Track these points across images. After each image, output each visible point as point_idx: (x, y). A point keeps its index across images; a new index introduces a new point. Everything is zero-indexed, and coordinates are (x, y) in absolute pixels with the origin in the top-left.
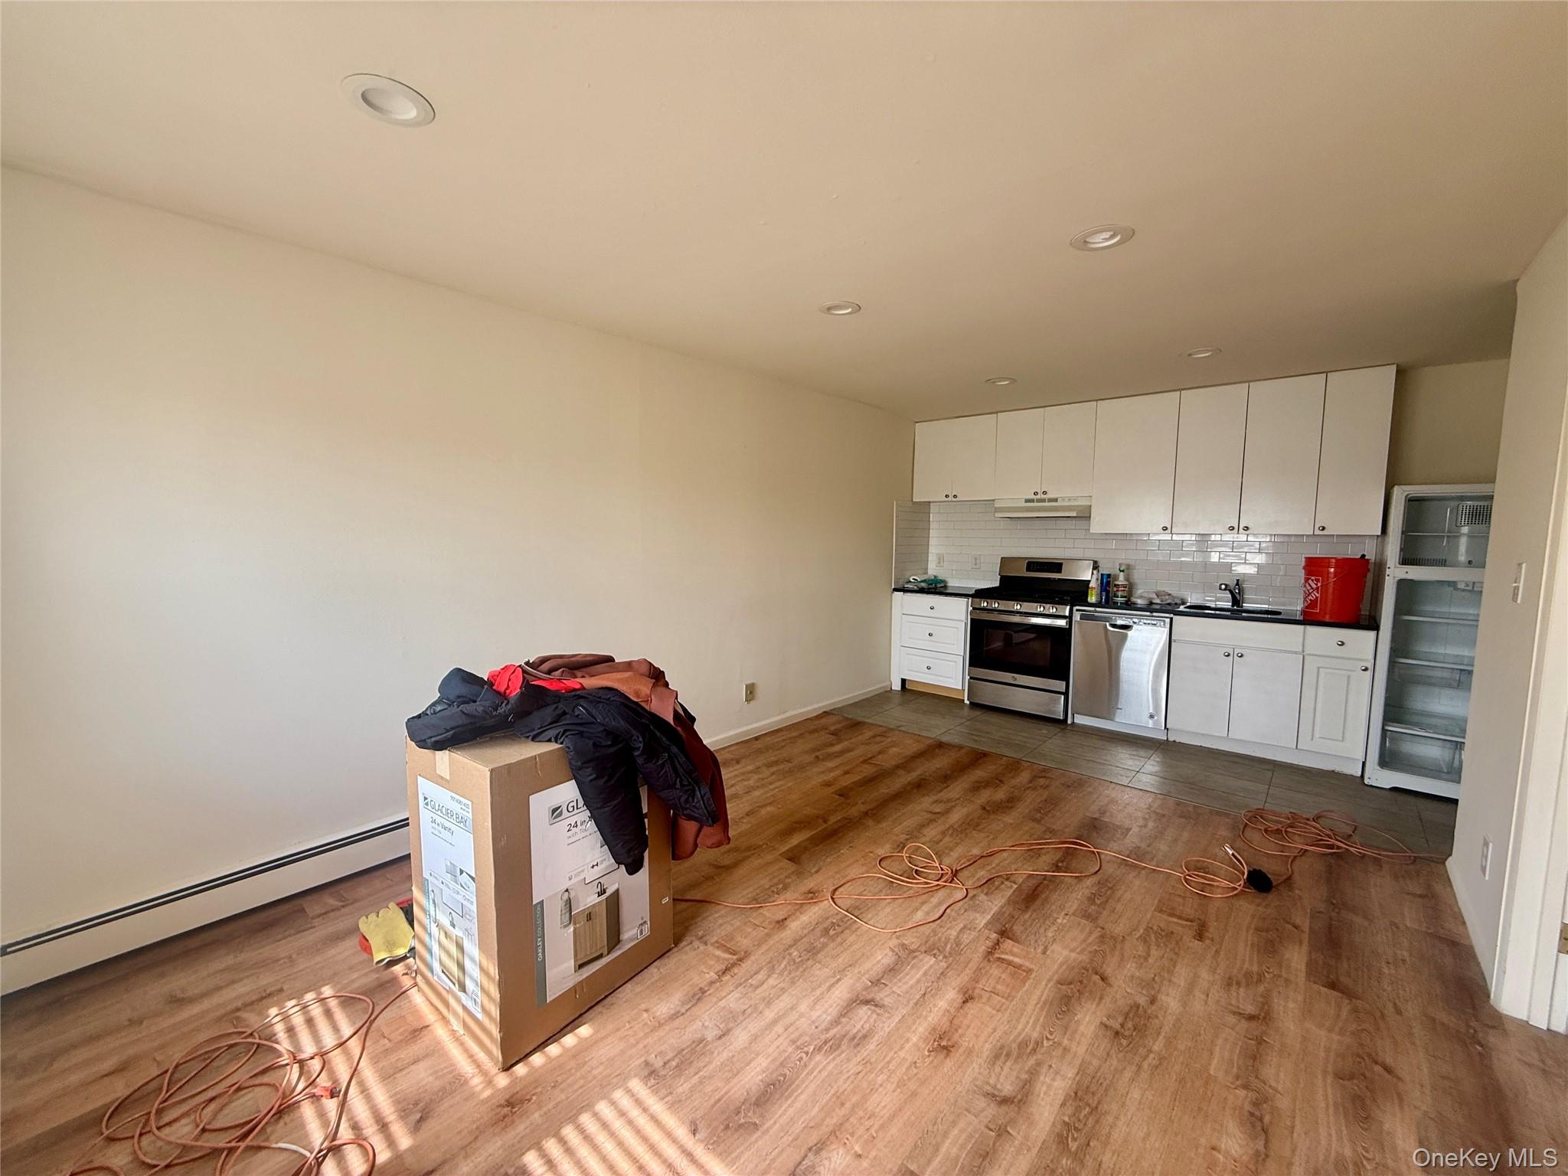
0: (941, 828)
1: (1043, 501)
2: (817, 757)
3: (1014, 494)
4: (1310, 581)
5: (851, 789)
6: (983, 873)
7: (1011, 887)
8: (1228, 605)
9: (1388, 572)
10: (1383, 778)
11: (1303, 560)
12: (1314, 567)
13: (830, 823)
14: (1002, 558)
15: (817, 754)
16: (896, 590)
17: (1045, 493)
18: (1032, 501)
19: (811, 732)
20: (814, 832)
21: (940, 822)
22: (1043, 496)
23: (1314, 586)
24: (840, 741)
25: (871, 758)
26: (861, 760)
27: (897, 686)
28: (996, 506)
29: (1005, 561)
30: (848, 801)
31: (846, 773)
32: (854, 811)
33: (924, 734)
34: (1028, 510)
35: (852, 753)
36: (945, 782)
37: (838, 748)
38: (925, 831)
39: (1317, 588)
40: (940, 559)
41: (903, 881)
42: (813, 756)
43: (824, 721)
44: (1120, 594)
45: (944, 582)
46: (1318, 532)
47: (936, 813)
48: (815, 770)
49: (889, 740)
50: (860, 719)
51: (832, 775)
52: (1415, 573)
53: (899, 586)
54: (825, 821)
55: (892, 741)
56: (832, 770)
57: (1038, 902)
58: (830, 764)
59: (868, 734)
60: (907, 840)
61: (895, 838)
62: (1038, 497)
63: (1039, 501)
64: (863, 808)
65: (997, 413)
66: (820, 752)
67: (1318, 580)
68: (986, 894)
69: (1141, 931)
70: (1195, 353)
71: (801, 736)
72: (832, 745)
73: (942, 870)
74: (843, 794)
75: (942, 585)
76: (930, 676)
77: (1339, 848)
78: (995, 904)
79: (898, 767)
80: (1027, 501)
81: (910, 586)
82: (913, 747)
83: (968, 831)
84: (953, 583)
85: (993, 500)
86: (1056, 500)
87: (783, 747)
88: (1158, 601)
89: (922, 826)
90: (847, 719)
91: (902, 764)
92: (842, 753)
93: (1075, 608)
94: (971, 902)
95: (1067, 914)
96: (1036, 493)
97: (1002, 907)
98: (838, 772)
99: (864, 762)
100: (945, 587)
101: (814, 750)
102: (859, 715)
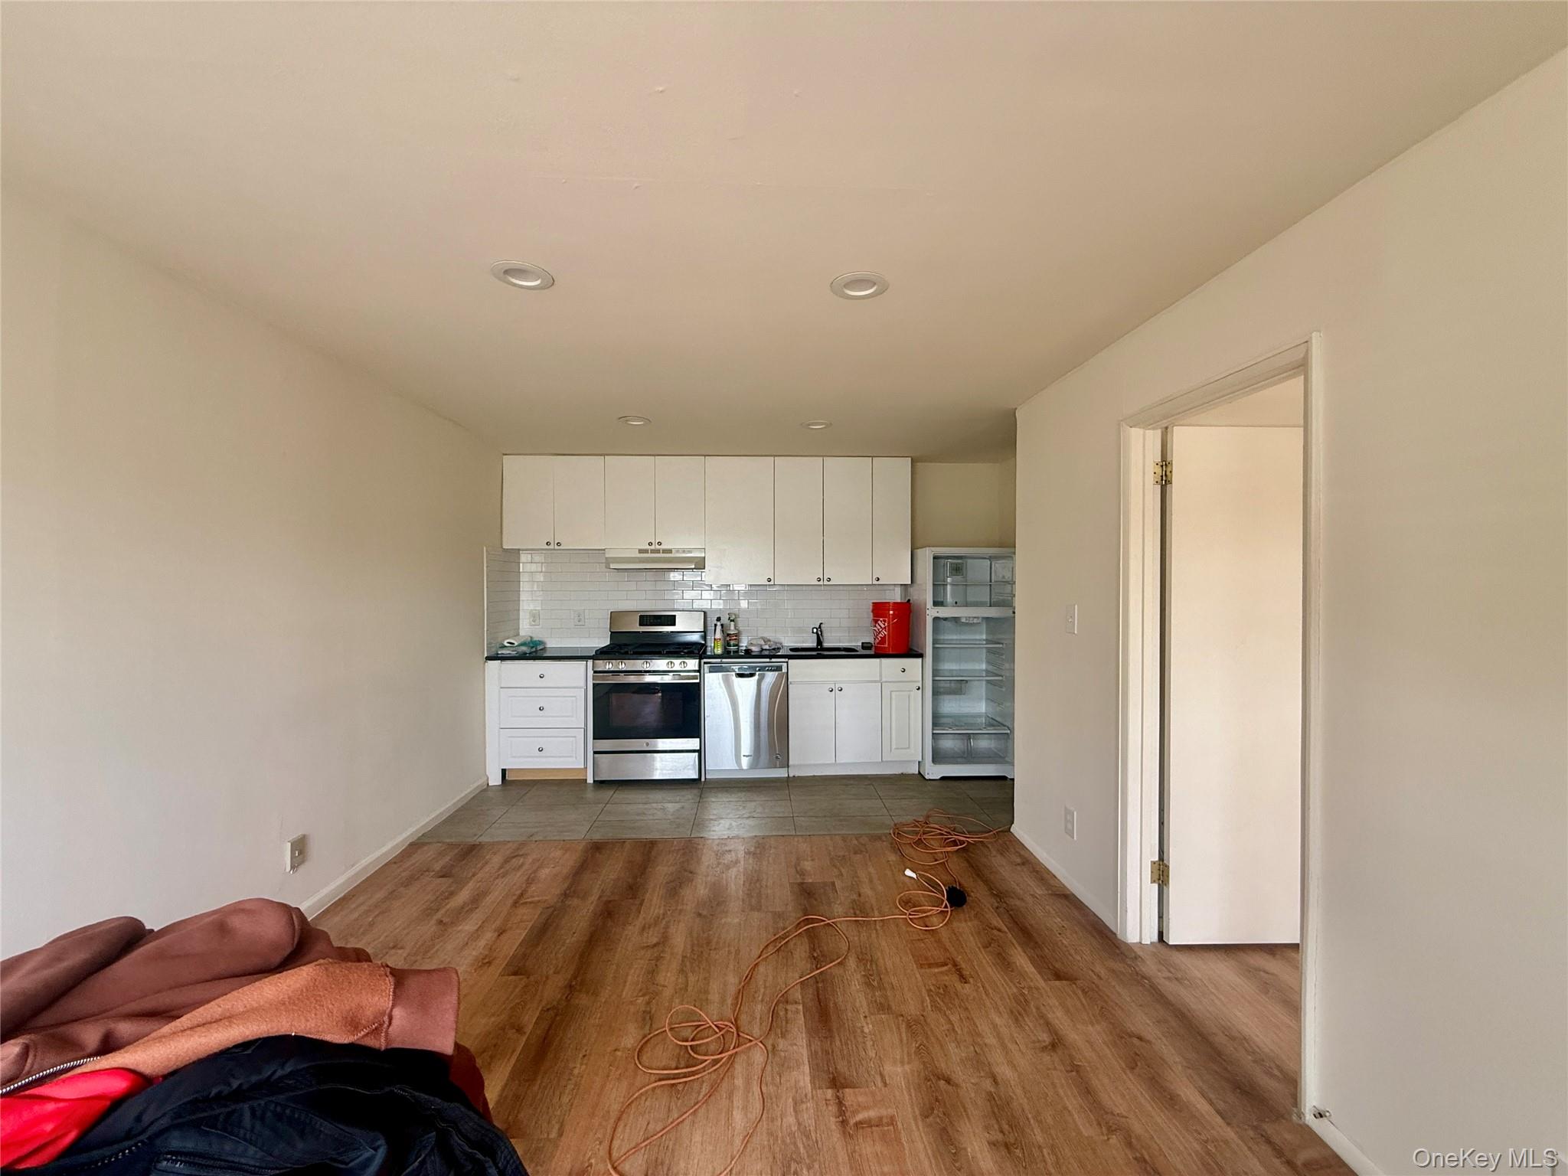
0: (675, 966)
1: (658, 551)
2: (440, 922)
3: (627, 545)
4: (879, 622)
5: (525, 956)
6: (759, 1007)
7: (797, 1012)
8: (814, 645)
9: (928, 612)
10: (934, 772)
11: (871, 604)
12: (879, 610)
13: (528, 1030)
14: (611, 613)
15: (438, 915)
16: (489, 658)
17: (660, 543)
18: (646, 551)
19: (408, 882)
20: (513, 1061)
21: (667, 956)
22: (658, 547)
23: (883, 626)
24: (461, 883)
25: (522, 895)
26: (510, 902)
27: (495, 780)
28: (607, 556)
29: (615, 616)
30: (532, 978)
31: (501, 932)
32: (552, 991)
33: (567, 836)
34: (641, 560)
35: (489, 899)
36: (634, 897)
37: (464, 896)
38: (660, 978)
39: (885, 628)
40: (535, 617)
41: (685, 1075)
42: (433, 922)
43: (418, 858)
44: (732, 643)
45: (541, 643)
46: (875, 582)
47: (655, 945)
48: (449, 947)
49: (530, 859)
50: (471, 840)
51: (482, 943)
52: (942, 612)
53: (492, 654)
54: (520, 1030)
55: (535, 861)
56: (475, 936)
57: (834, 1017)
58: (469, 926)
59: (496, 860)
60: (648, 1003)
61: (632, 1009)
62: (653, 547)
63: (653, 551)
64: (559, 981)
65: (604, 455)
66: (442, 911)
67: (885, 621)
68: (783, 1036)
69: (927, 998)
70: (813, 424)
71: (392, 895)
72: (452, 894)
73: (720, 1029)
74: (518, 968)
75: (541, 647)
76: (544, 760)
77: (962, 842)
78: (798, 1044)
79: (566, 895)
80: (641, 551)
81: (505, 652)
82: (566, 862)
83: (705, 955)
84: (553, 643)
85: (604, 550)
86: (670, 551)
87: (371, 925)
88: (767, 647)
89: (652, 972)
90: (452, 846)
91: (569, 888)
92: (475, 901)
93: (703, 661)
94: (777, 1059)
95: (866, 1017)
96: (650, 544)
97: (809, 1045)
98: (489, 935)
99: (515, 904)
100: (544, 649)
101: (428, 912)
102: (467, 834)
